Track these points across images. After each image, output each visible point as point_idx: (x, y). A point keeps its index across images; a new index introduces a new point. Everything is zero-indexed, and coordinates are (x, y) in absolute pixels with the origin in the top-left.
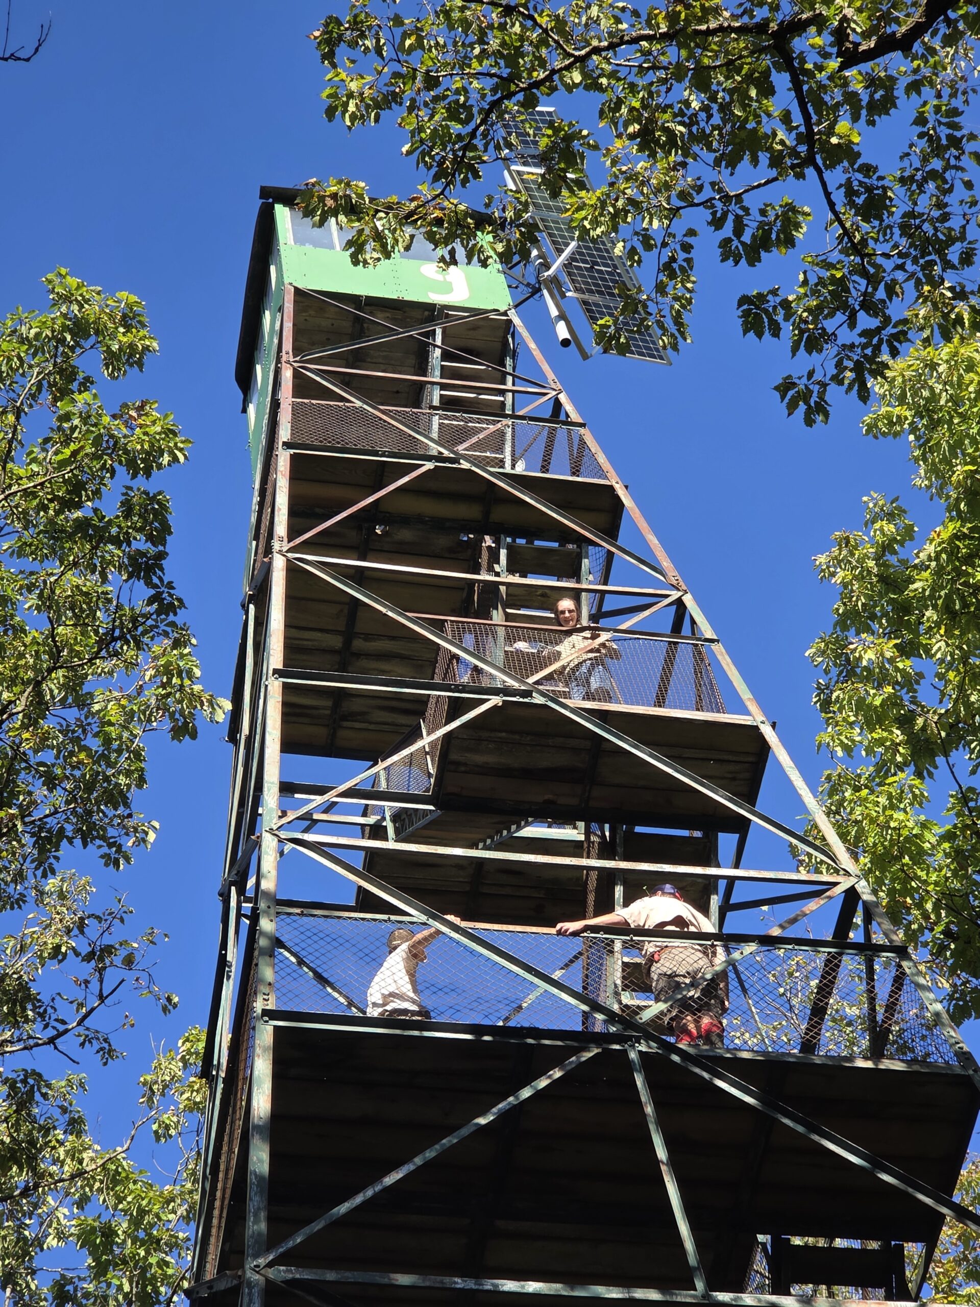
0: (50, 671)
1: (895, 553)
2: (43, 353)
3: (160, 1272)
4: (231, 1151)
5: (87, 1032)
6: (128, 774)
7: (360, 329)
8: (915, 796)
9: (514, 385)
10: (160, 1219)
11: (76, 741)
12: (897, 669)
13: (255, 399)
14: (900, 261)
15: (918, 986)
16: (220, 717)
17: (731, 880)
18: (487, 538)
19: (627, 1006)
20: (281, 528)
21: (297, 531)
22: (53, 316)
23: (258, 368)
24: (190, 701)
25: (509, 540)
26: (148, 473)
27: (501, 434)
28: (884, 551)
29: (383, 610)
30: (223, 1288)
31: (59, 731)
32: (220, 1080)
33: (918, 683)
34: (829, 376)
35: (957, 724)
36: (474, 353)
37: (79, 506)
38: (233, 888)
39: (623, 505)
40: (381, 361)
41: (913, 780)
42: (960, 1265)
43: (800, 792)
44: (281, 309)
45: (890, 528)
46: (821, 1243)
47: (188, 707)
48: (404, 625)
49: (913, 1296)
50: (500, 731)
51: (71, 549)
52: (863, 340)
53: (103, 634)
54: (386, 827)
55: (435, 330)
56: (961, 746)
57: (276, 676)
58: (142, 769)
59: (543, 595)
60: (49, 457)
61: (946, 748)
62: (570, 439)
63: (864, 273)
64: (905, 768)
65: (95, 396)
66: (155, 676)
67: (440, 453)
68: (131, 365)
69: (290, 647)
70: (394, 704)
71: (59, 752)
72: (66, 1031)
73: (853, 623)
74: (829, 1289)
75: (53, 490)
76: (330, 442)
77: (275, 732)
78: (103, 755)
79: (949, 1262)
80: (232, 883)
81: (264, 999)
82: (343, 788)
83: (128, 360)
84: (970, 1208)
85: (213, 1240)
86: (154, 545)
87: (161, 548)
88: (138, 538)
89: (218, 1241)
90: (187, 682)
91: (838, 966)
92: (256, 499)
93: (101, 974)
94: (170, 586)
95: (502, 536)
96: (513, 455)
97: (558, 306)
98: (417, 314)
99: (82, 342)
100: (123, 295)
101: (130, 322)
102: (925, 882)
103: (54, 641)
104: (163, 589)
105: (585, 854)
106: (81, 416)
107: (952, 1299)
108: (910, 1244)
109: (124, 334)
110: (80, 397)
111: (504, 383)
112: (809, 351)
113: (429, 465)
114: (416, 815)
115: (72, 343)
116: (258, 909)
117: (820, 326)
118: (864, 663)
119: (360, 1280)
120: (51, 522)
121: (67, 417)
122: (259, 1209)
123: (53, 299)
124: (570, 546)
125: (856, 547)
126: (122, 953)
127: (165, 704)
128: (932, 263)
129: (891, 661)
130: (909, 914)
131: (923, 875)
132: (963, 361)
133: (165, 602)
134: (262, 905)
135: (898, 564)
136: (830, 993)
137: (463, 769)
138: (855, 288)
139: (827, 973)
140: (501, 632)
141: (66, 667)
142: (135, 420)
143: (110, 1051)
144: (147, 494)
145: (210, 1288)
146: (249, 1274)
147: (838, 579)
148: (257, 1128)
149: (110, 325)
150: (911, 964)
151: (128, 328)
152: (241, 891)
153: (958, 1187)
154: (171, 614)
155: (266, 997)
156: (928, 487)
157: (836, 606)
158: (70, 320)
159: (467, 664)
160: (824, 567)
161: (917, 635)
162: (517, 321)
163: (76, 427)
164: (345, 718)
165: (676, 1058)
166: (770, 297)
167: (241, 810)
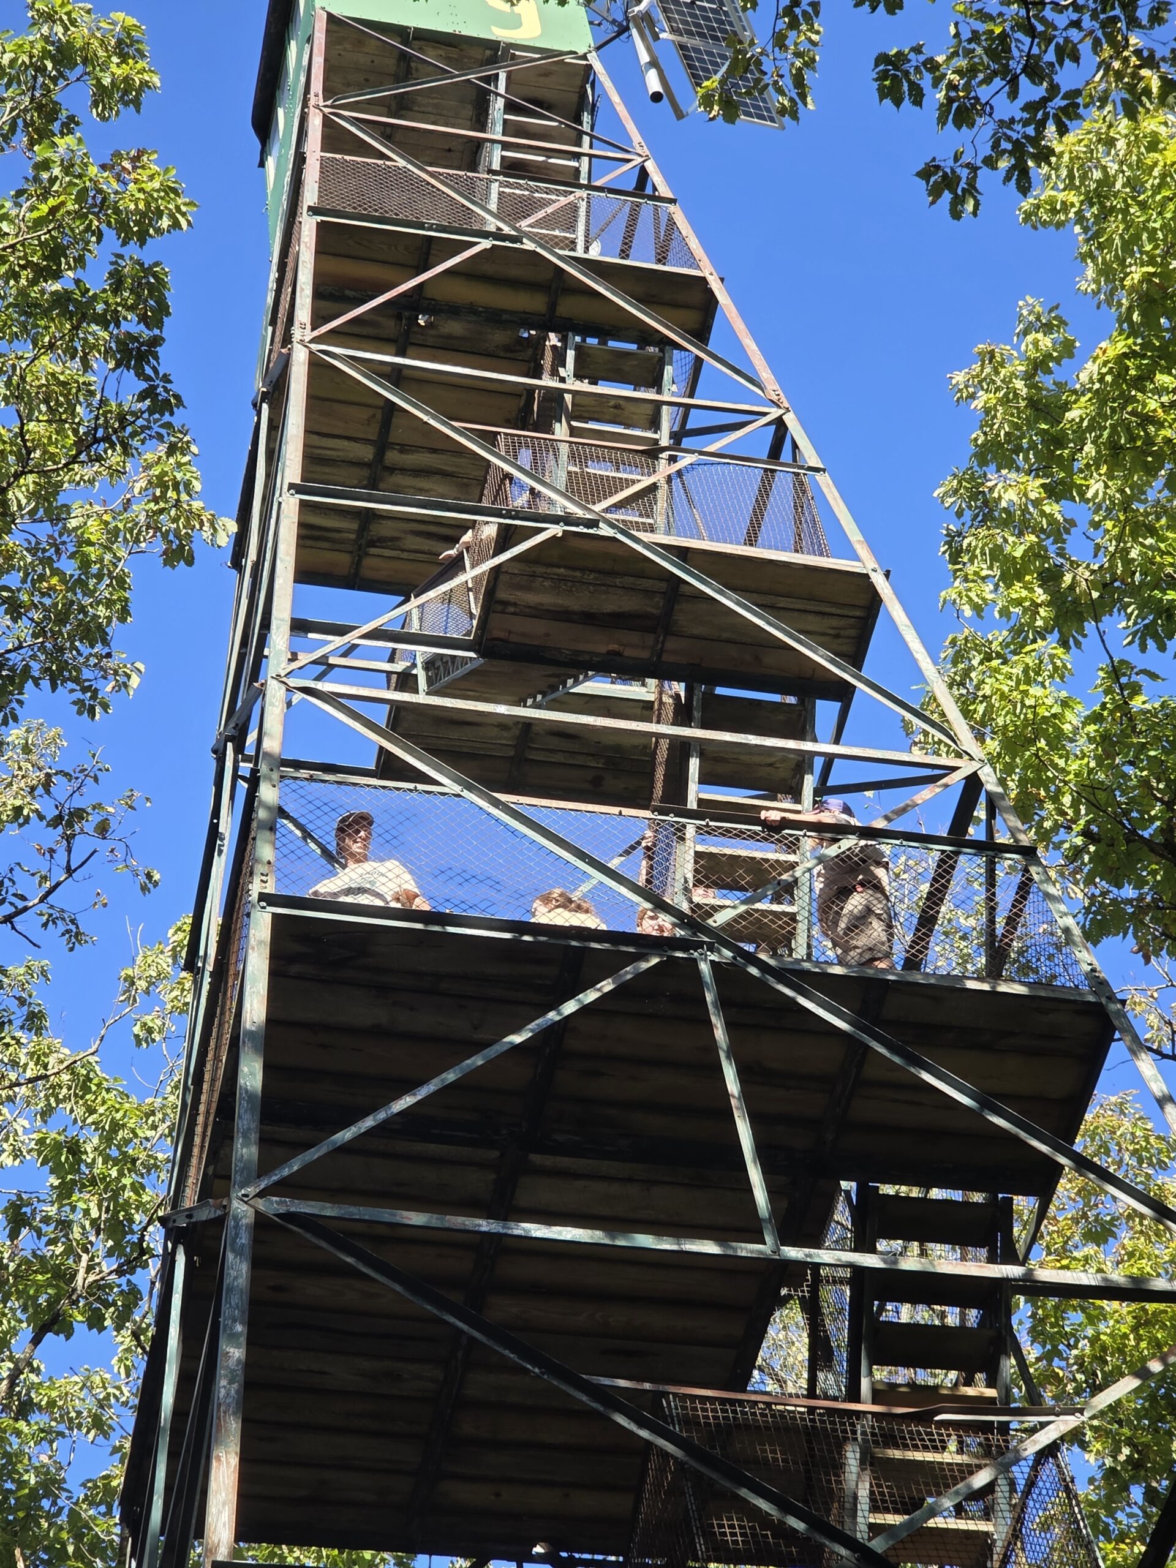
0: (17, 476)
1: (1049, 372)
2: (19, 85)
3: (134, 1197)
4: (217, 1058)
5: (51, 911)
6: (109, 604)
7: (406, 68)
8: (1056, 668)
9: (591, 147)
10: (136, 1136)
11: (48, 562)
12: (1043, 514)
13: (275, 150)
14: (1075, 16)
15: (1048, 896)
16: (224, 540)
17: (830, 759)
18: (552, 335)
19: (698, 905)
20: (303, 313)
21: (323, 318)
22: (31, 38)
23: (280, 112)
24: (188, 519)
25: (578, 339)
26: (142, 240)
27: (574, 208)
28: (1035, 369)
29: (425, 418)
30: (204, 1218)
31: (27, 549)
32: (207, 975)
33: (1068, 532)
34: (980, 158)
35: (1112, 583)
36: (545, 105)
37: (57, 275)
38: (230, 745)
39: (717, 302)
40: (430, 109)
41: (1055, 648)
42: (1078, 1223)
43: (916, 656)
44: (310, 39)
45: (1046, 342)
46: (915, 1192)
47: (184, 527)
48: (448, 436)
49: (1021, 1258)
50: (559, 567)
51: (47, 328)
52: (1026, 115)
53: (84, 433)
54: (416, 676)
55: (497, 75)
56: (1115, 610)
57: (292, 491)
58: (127, 600)
59: (616, 407)
60: (22, 213)
61: (1097, 611)
62: (656, 218)
63: (1031, 32)
64: (1048, 636)
65: (80, 140)
66: (146, 489)
67: (499, 229)
68: (126, 104)
69: (311, 459)
70: (432, 529)
71: (27, 575)
72: (26, 909)
73: (994, 458)
74: (921, 1245)
75: (26, 254)
76: (365, 209)
77: (288, 558)
78: (79, 580)
79: (1066, 1219)
80: (229, 739)
81: (262, 881)
82: (366, 628)
83: (122, 98)
84: (1095, 1159)
85: (194, 1161)
86: (148, 327)
87: (157, 332)
88: (129, 318)
89: (200, 1163)
90: (184, 497)
91: (953, 868)
92: (274, 275)
93: (69, 843)
94: (166, 379)
95: (570, 334)
96: (587, 236)
97: (649, 49)
98: (477, 53)
99: (67, 72)
100: (119, 16)
101: (126, 50)
102: (1063, 771)
103: (24, 441)
104: (157, 382)
105: (655, 719)
106: (62, 164)
107: (1065, 1262)
108: (1020, 1197)
109: (118, 65)
110: (62, 141)
111: (579, 145)
112: (958, 125)
113: (486, 244)
114: (453, 663)
115: (54, 73)
116: (258, 771)
117: (973, 94)
118: (1004, 504)
119: (367, 1217)
120: (23, 293)
121: (45, 165)
122: (249, 1129)
123: (33, 17)
124: (651, 349)
125: (1002, 364)
126: (94, 819)
127: (156, 522)
128: (1115, 20)
129: (1037, 503)
130: (1042, 808)
131: (1061, 763)
132: (1145, 137)
133: (160, 398)
134: (263, 768)
135: (1054, 387)
136: (942, 900)
137: (512, 609)
138: (1018, 48)
139: (940, 875)
140: (564, 449)
141: (37, 472)
142: (130, 173)
143: (78, 934)
144: (142, 265)
145: (190, 1216)
146: (235, 1204)
147: (978, 403)
148: (251, 1034)
149: (101, 53)
150: (1040, 869)
151: (124, 58)
152: (239, 749)
153: (1081, 1132)
154: (167, 414)
155: (264, 878)
156: (1096, 293)
157: (974, 436)
158: (53, 43)
159: (522, 487)
160: (961, 387)
161: (1070, 474)
162: (598, 67)
163: (57, 177)
164: (372, 544)
165: (754, 971)
166: (912, 56)
167: (243, 651)
